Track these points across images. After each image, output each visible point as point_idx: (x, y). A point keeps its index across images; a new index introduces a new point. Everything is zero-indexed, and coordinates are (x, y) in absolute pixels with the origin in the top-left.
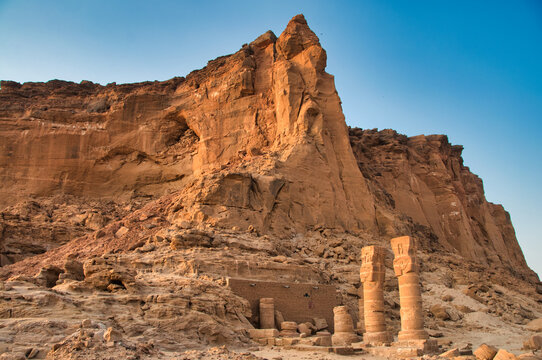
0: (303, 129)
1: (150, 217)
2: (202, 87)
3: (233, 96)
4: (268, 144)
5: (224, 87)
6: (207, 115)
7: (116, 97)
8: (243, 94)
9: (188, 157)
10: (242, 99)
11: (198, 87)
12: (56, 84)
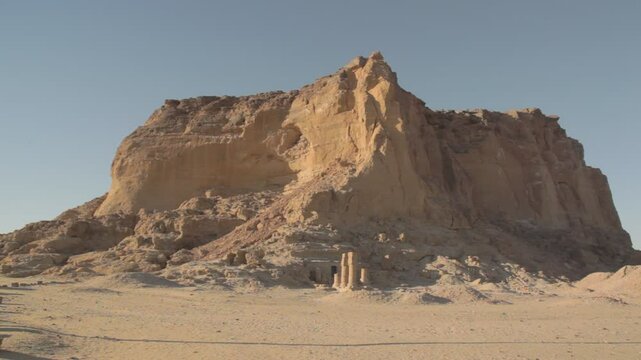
0: (373, 148)
1: (275, 217)
2: (310, 104)
3: (332, 113)
4: (357, 151)
5: (326, 105)
6: (315, 127)
7: (249, 113)
8: (340, 111)
9: (303, 157)
10: (340, 115)
11: (308, 103)
12: (206, 100)
